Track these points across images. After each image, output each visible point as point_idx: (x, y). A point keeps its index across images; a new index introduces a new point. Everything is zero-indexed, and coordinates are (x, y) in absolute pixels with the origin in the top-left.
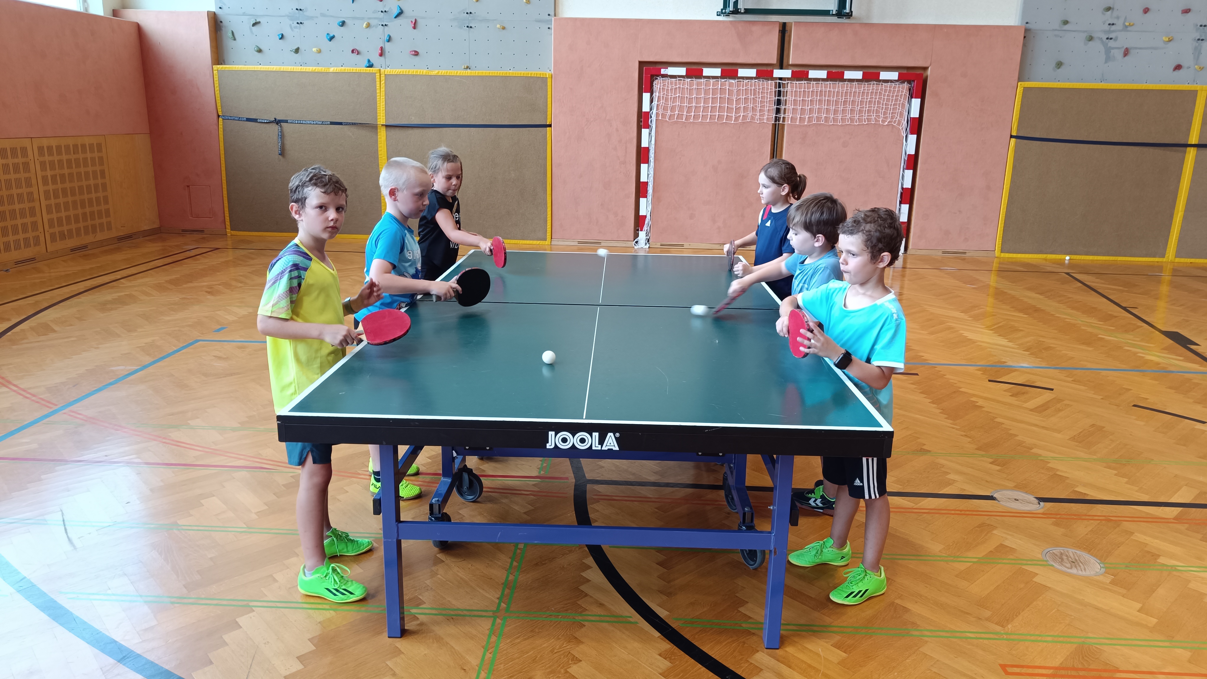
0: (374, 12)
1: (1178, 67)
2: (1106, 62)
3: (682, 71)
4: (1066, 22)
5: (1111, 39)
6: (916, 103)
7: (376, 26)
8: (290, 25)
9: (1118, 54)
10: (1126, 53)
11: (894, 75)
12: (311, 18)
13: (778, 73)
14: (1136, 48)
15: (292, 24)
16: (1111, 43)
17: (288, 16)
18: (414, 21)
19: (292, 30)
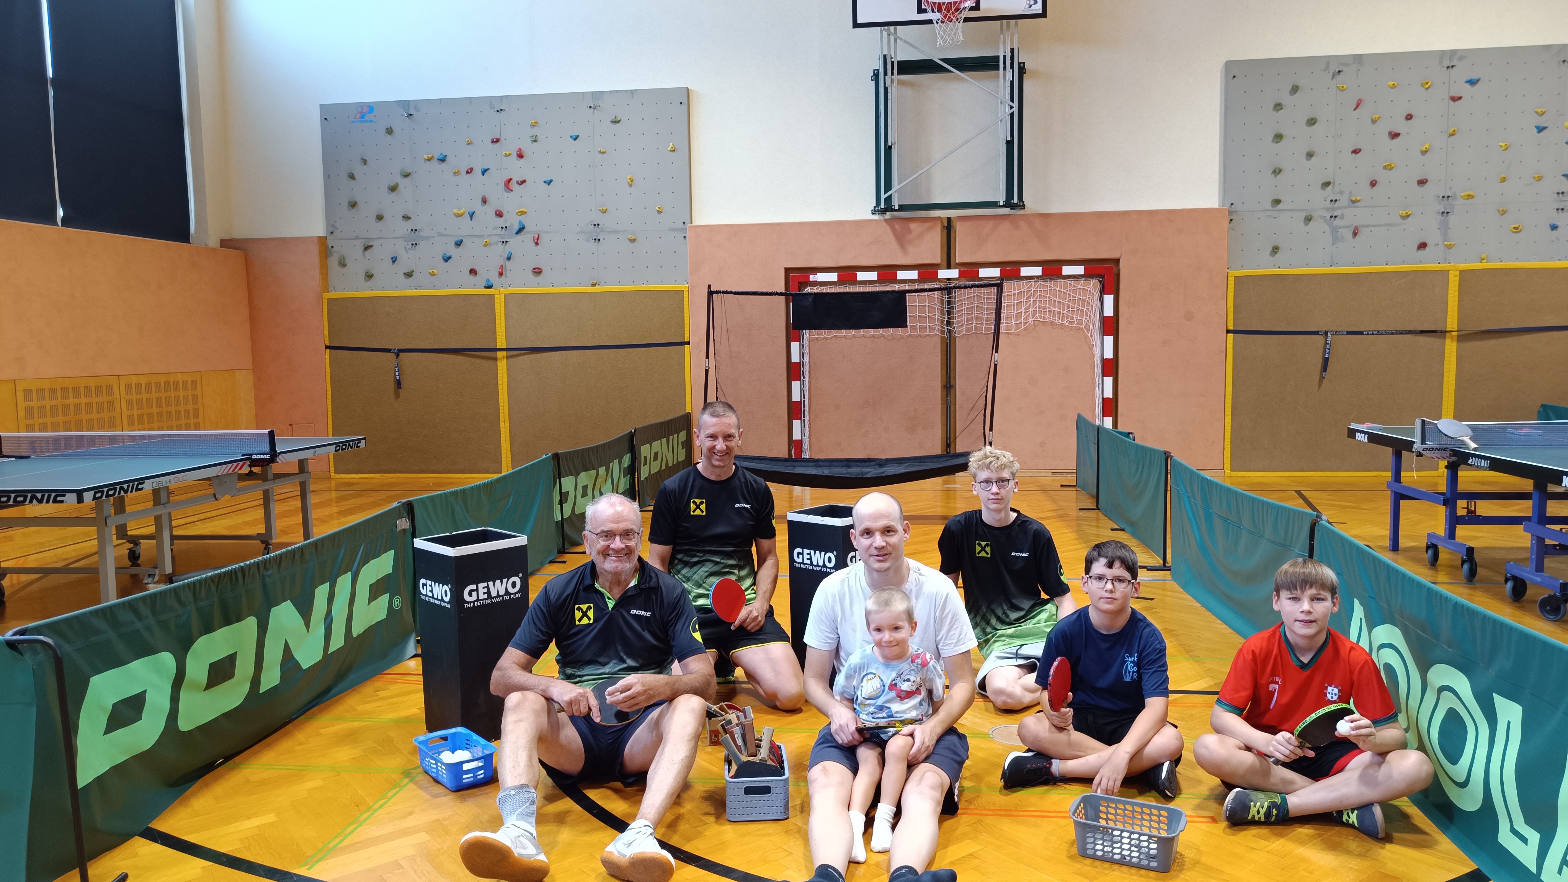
0: (494, 228)
1: (1423, 246)
2: (1333, 244)
3: (831, 276)
4: (1277, 202)
5: (1336, 217)
6: (1109, 299)
7: (497, 243)
8: (405, 247)
10: (1356, 232)
11: (1078, 270)
12: (427, 238)
13: (943, 273)
14: (1368, 226)
15: (407, 246)
16: (1337, 222)
17: (403, 238)
18: (536, 237)
19: (407, 252)
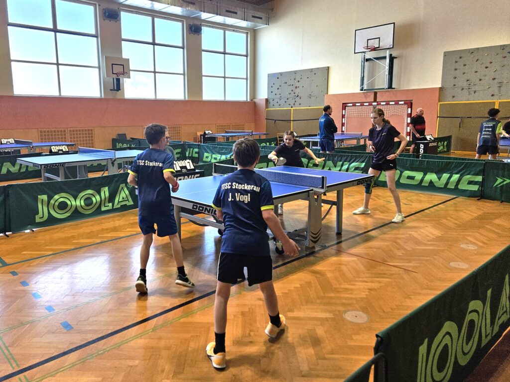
0: (293, 96)
1: (493, 95)
2: (469, 95)
3: (351, 105)
4: (455, 85)
5: (470, 88)
6: (409, 109)
7: (294, 99)
8: (279, 100)
9: (473, 93)
10: (475, 92)
11: (403, 103)
12: (283, 98)
13: (374, 104)
14: (478, 91)
16: (470, 90)
17: (279, 98)
18: (300, 97)
